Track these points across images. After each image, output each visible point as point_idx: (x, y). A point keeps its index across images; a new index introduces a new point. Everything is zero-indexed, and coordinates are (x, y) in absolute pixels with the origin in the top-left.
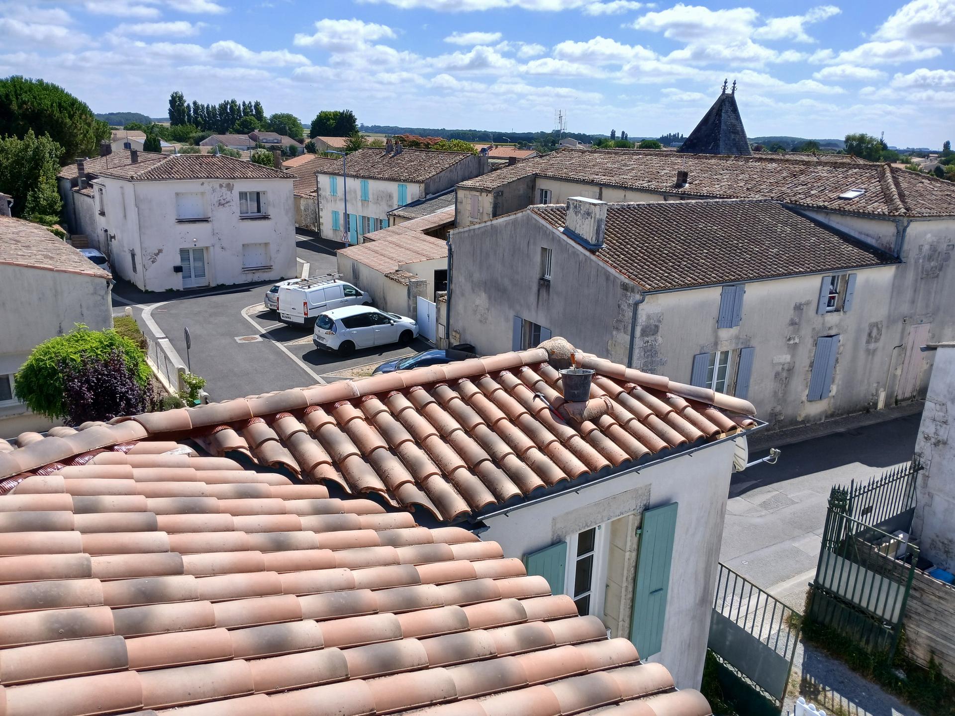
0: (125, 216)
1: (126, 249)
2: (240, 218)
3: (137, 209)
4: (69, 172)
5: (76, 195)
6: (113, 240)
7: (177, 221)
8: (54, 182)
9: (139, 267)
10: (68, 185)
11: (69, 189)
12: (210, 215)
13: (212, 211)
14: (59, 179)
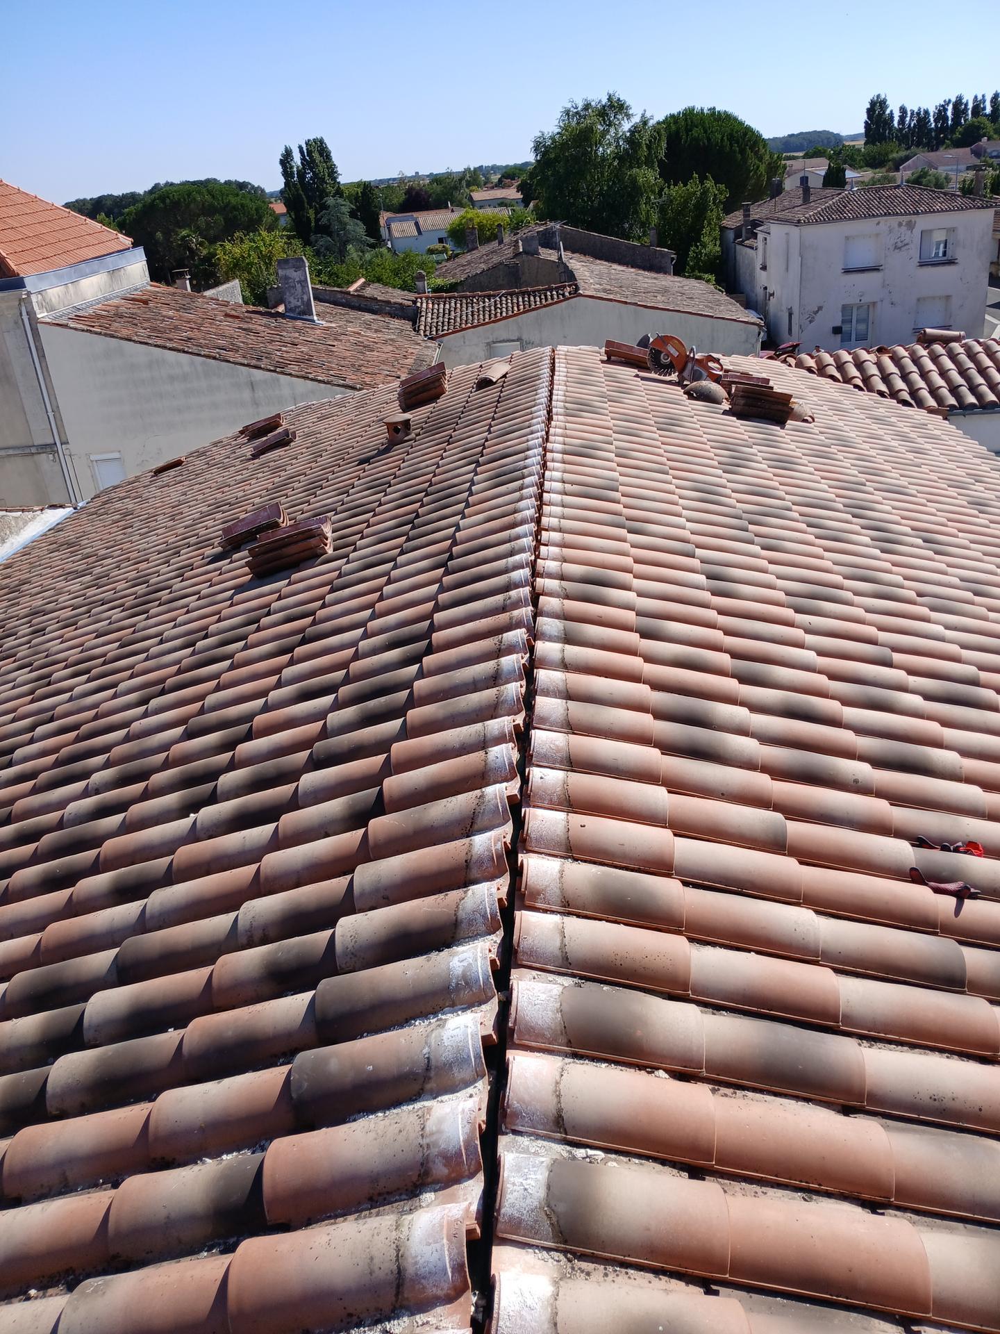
0: (787, 269)
1: (784, 308)
2: (918, 264)
3: (800, 259)
4: (734, 220)
5: (738, 247)
6: (771, 297)
7: (843, 271)
8: (717, 232)
9: (795, 328)
10: (731, 235)
11: (732, 240)
12: (882, 263)
13: (886, 257)
14: (723, 229)
